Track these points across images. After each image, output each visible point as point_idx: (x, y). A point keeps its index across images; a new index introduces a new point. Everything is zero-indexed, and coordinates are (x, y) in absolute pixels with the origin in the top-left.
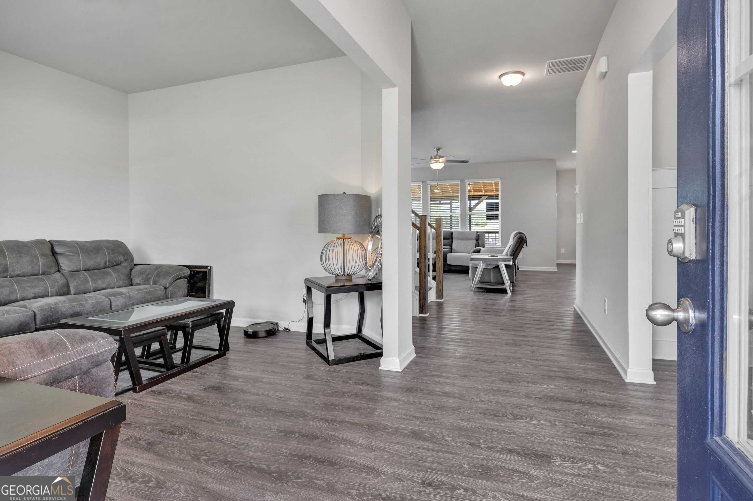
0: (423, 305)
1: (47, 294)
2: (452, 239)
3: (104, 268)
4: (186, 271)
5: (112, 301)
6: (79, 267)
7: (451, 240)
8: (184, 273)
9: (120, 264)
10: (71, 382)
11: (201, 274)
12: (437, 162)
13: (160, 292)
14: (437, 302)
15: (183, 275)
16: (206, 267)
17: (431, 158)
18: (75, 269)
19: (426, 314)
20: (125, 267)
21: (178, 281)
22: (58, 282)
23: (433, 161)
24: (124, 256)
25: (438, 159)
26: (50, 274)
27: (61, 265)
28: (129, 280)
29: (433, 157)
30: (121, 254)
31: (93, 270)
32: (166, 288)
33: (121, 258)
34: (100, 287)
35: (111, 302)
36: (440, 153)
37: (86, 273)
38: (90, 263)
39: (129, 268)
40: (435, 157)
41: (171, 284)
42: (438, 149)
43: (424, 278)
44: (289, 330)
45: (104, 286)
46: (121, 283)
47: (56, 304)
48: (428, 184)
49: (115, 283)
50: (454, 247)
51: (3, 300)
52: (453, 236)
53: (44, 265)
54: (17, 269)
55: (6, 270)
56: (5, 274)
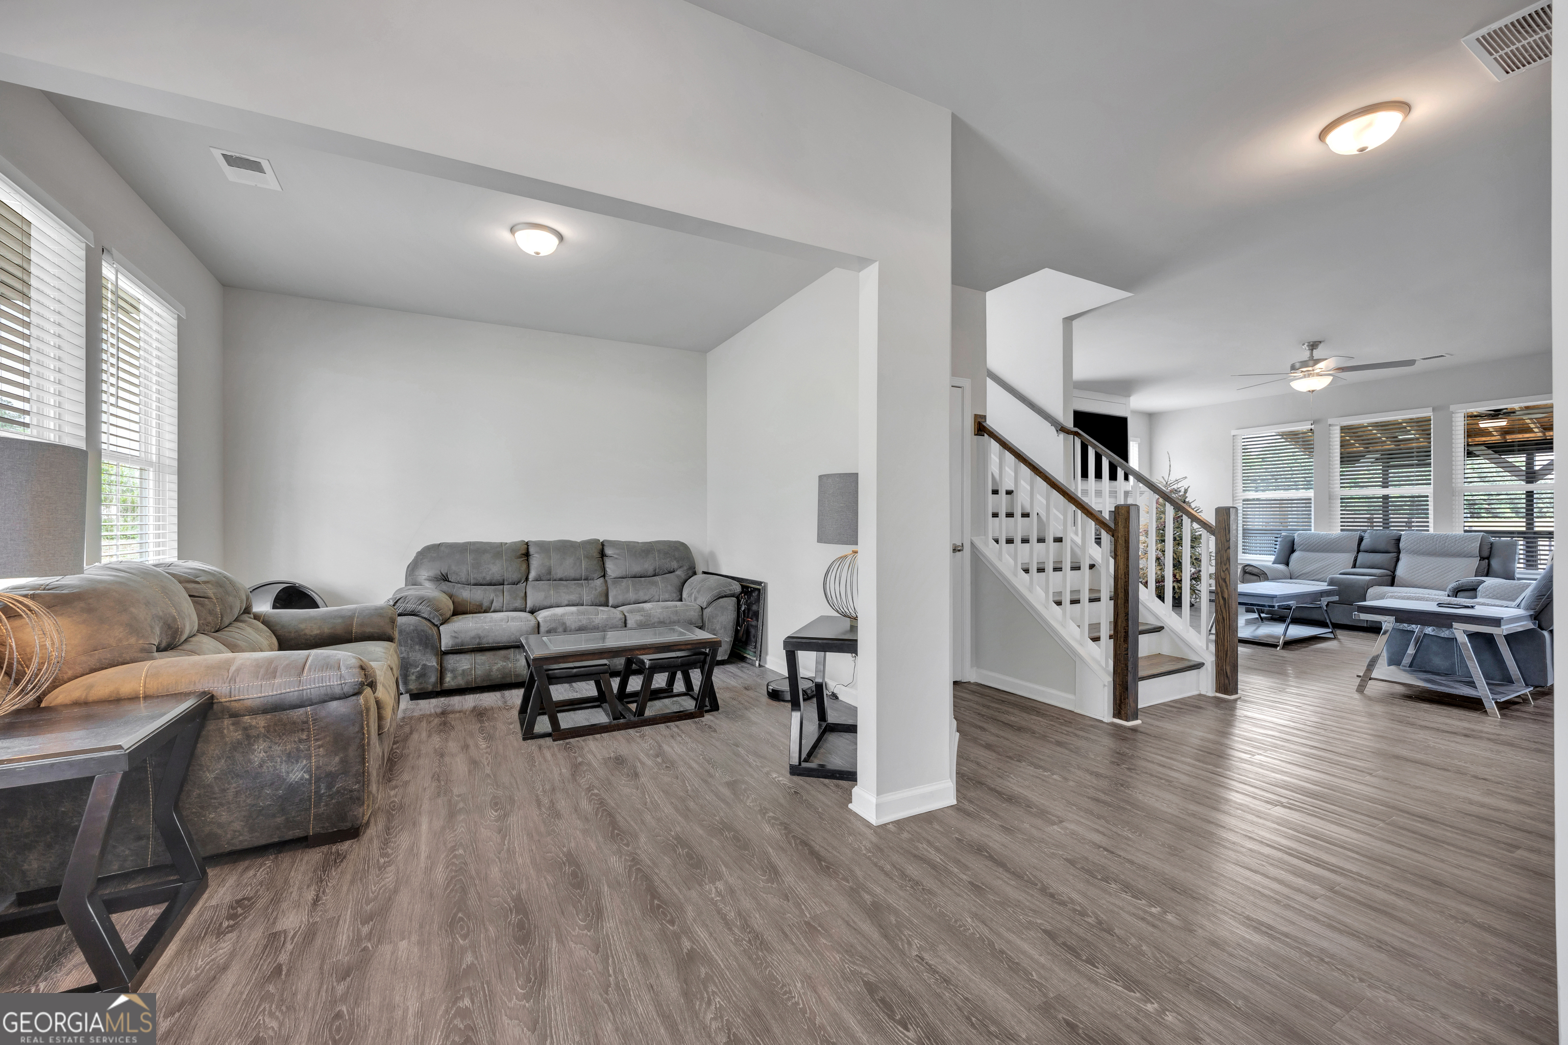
0: (1120, 700)
1: (581, 602)
2: (1399, 552)
3: (654, 575)
4: (734, 587)
5: (628, 619)
6: (624, 573)
7: (1394, 555)
8: (730, 590)
9: (674, 572)
10: (301, 712)
11: (757, 593)
12: (1309, 376)
13: (692, 613)
15: (729, 592)
16: (760, 583)
17: (1293, 368)
18: (620, 575)
19: (1127, 720)
20: (678, 576)
21: (721, 600)
22: (596, 590)
23: (1298, 374)
24: (678, 561)
25: (1310, 369)
26: (593, 579)
27: (607, 569)
28: (678, 593)
29: (1298, 365)
30: (675, 559)
31: (641, 577)
32: (702, 608)
33: (675, 565)
34: (642, 599)
35: (626, 620)
36: (1317, 354)
37: (630, 581)
38: (637, 568)
39: (683, 577)
40: (1304, 364)
41: (709, 604)
42: (1313, 346)
43: (1124, 641)
45: (646, 598)
46: (667, 596)
47: (563, 615)
48: (1330, 425)
49: (659, 596)
50: (1401, 571)
51: (537, 605)
52: (1401, 545)
53: (586, 569)
54: (559, 572)
55: (549, 573)
56: (548, 577)
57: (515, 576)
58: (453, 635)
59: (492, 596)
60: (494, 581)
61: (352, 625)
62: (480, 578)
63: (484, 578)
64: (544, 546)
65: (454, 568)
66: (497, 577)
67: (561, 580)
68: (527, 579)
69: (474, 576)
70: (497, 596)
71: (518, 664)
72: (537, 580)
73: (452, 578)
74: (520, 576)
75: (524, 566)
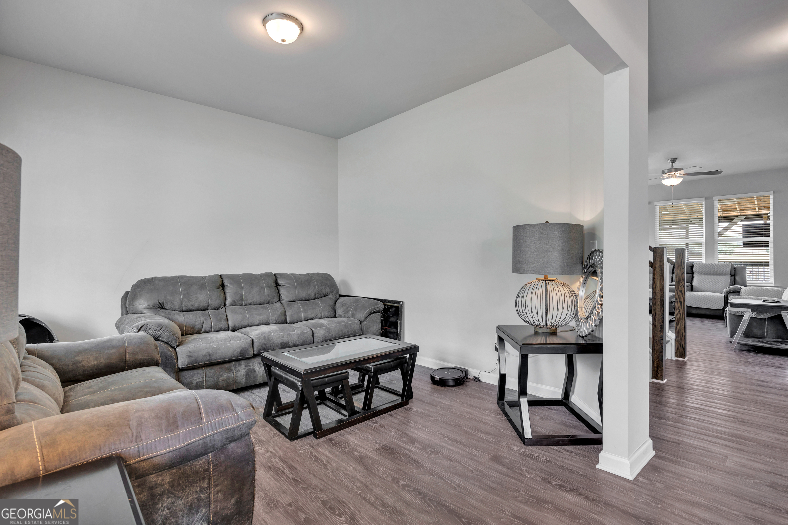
0: (657, 368)
1: (269, 321)
2: (693, 273)
3: (314, 299)
4: (380, 305)
5: (314, 332)
6: (295, 298)
7: (691, 275)
8: (378, 308)
9: (327, 295)
10: (204, 460)
11: (394, 309)
12: (672, 177)
13: (355, 326)
14: (676, 360)
16: (398, 302)
17: (663, 172)
18: (292, 299)
19: (662, 380)
20: (331, 299)
21: (372, 315)
22: (278, 311)
23: (666, 176)
24: (330, 288)
25: (673, 173)
26: (273, 303)
27: (282, 295)
28: (333, 311)
29: (666, 171)
30: (328, 286)
31: (306, 300)
32: (361, 322)
33: (328, 290)
34: (310, 317)
35: (313, 334)
36: (676, 165)
37: (299, 304)
38: (303, 294)
39: (334, 299)
40: (670, 170)
41: (366, 318)
42: (673, 161)
43: (660, 331)
44: (480, 381)
45: (313, 316)
46: (326, 314)
47: (270, 333)
48: (655, 205)
49: (321, 314)
50: (695, 283)
51: (237, 325)
52: (694, 269)
53: (268, 295)
54: (249, 298)
55: (242, 299)
56: (241, 302)
57: (217, 303)
58: (189, 354)
59: (202, 319)
60: (200, 308)
61: (125, 354)
62: (190, 305)
63: (193, 305)
64: (235, 279)
65: (169, 298)
66: (204, 304)
67: (250, 304)
68: (225, 305)
69: (186, 304)
70: (206, 319)
71: (239, 374)
72: (233, 306)
73: (167, 306)
74: (220, 302)
75: (222, 294)
